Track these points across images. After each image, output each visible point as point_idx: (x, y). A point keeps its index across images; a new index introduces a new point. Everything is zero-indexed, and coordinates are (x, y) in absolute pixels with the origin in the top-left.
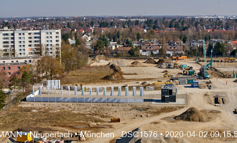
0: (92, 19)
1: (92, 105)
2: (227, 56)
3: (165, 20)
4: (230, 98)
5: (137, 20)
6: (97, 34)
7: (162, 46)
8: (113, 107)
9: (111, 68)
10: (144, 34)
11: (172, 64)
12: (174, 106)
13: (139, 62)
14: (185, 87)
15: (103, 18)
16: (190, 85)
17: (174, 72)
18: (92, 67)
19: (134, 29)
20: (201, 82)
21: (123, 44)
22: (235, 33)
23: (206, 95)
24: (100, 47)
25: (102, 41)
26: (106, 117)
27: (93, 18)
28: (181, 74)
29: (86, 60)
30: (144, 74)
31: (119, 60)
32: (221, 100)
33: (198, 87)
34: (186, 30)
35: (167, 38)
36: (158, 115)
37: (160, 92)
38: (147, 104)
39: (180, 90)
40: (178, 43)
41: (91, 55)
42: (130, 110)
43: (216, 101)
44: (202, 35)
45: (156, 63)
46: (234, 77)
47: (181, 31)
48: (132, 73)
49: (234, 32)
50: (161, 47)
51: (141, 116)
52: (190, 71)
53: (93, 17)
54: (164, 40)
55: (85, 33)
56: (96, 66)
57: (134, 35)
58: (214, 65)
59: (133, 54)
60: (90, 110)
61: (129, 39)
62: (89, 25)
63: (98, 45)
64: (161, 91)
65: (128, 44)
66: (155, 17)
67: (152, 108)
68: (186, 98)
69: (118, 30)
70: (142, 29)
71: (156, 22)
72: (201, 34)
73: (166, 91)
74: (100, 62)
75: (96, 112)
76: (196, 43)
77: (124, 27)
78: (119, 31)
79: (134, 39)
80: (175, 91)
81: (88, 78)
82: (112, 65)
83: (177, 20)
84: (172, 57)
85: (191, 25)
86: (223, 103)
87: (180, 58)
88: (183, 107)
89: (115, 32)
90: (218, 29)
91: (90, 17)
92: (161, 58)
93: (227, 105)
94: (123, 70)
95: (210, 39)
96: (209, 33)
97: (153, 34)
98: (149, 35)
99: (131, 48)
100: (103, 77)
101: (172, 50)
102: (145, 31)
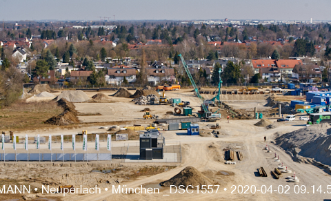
0: (30, 26)
1: (28, 166)
2: (244, 85)
3: (146, 28)
4: (248, 151)
5: (101, 26)
6: (37, 51)
7: (141, 69)
8: (63, 168)
9: (58, 105)
10: (113, 49)
11: (157, 98)
12: (160, 165)
13: (104, 95)
14: (178, 134)
15: (46, 25)
16: (186, 131)
17: (159, 111)
18: (29, 103)
19: (95, 42)
20: (202, 125)
21: (79, 67)
22: (258, 48)
23: (210, 147)
24: (41, 72)
25: (44, 61)
26: (51, 184)
27: (30, 24)
28: (171, 113)
29: (19, 92)
30: (112, 114)
31: (73, 92)
32: (235, 155)
33: (198, 134)
34: (179, 42)
35: (149, 56)
36: (135, 180)
37: (137, 143)
38: (117, 162)
39: (170, 139)
40: (166, 65)
41: (28, 83)
42: (91, 172)
43: (228, 156)
44: (205, 51)
45: (131, 96)
46: (255, 117)
47: (171, 44)
48: (93, 112)
49: (255, 45)
50: (139, 70)
51: (108, 182)
52: (186, 108)
53: (30, 22)
54: (144, 59)
55: (17, 48)
56: (36, 102)
57: (95, 52)
58: (224, 98)
59: (95, 82)
60: (25, 173)
61: (89, 58)
62: (25, 35)
63: (38, 68)
64: (139, 141)
65: (87, 65)
66: (130, 22)
67: (124, 169)
68: (180, 152)
69: (70, 44)
70: (108, 42)
71: (131, 30)
72: (203, 49)
73: (148, 141)
74: (42, 96)
75: (34, 176)
76: (196, 65)
77: (80, 38)
78: (72, 45)
79: (96, 58)
80: (162, 141)
81: (22, 122)
82: (61, 100)
83: (165, 27)
84: (156, 86)
85: (186, 35)
86: (239, 159)
87: (169, 88)
88: (175, 167)
89: (66, 47)
90: (230, 40)
91: (26, 22)
92: (139, 89)
93: (244, 163)
94: (79, 108)
95: (217, 57)
96: (216, 47)
97: (127, 50)
98: (120, 52)
99: (91, 72)
100: (47, 119)
101: (157, 76)
102: (114, 44)
